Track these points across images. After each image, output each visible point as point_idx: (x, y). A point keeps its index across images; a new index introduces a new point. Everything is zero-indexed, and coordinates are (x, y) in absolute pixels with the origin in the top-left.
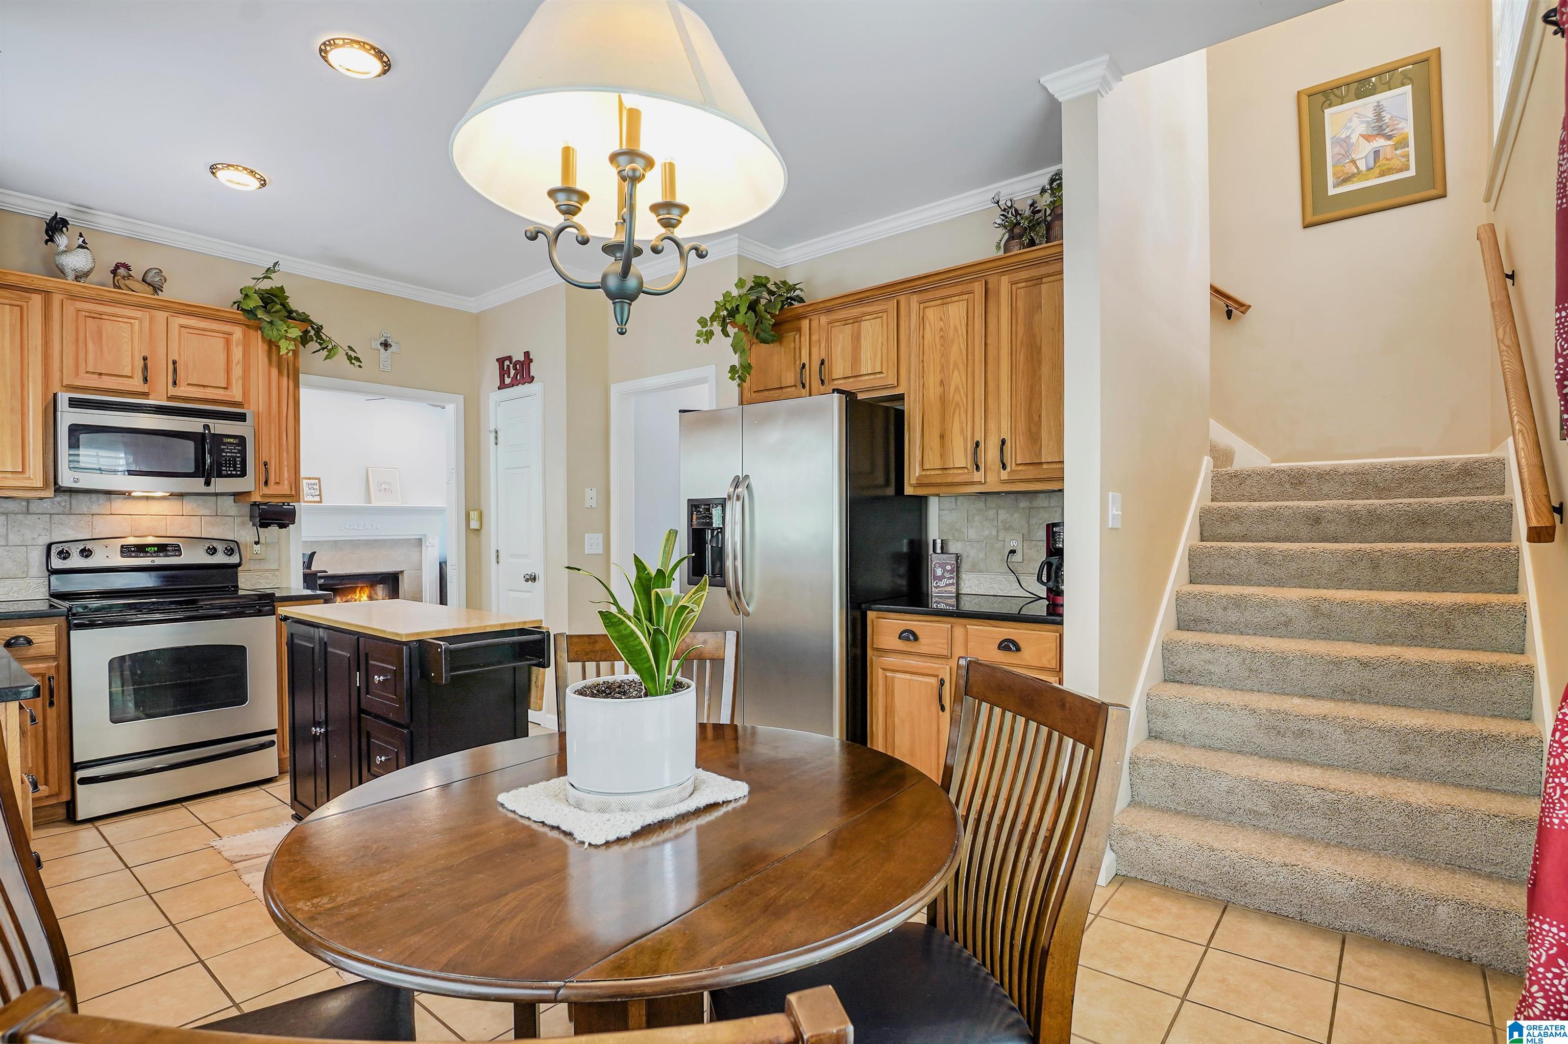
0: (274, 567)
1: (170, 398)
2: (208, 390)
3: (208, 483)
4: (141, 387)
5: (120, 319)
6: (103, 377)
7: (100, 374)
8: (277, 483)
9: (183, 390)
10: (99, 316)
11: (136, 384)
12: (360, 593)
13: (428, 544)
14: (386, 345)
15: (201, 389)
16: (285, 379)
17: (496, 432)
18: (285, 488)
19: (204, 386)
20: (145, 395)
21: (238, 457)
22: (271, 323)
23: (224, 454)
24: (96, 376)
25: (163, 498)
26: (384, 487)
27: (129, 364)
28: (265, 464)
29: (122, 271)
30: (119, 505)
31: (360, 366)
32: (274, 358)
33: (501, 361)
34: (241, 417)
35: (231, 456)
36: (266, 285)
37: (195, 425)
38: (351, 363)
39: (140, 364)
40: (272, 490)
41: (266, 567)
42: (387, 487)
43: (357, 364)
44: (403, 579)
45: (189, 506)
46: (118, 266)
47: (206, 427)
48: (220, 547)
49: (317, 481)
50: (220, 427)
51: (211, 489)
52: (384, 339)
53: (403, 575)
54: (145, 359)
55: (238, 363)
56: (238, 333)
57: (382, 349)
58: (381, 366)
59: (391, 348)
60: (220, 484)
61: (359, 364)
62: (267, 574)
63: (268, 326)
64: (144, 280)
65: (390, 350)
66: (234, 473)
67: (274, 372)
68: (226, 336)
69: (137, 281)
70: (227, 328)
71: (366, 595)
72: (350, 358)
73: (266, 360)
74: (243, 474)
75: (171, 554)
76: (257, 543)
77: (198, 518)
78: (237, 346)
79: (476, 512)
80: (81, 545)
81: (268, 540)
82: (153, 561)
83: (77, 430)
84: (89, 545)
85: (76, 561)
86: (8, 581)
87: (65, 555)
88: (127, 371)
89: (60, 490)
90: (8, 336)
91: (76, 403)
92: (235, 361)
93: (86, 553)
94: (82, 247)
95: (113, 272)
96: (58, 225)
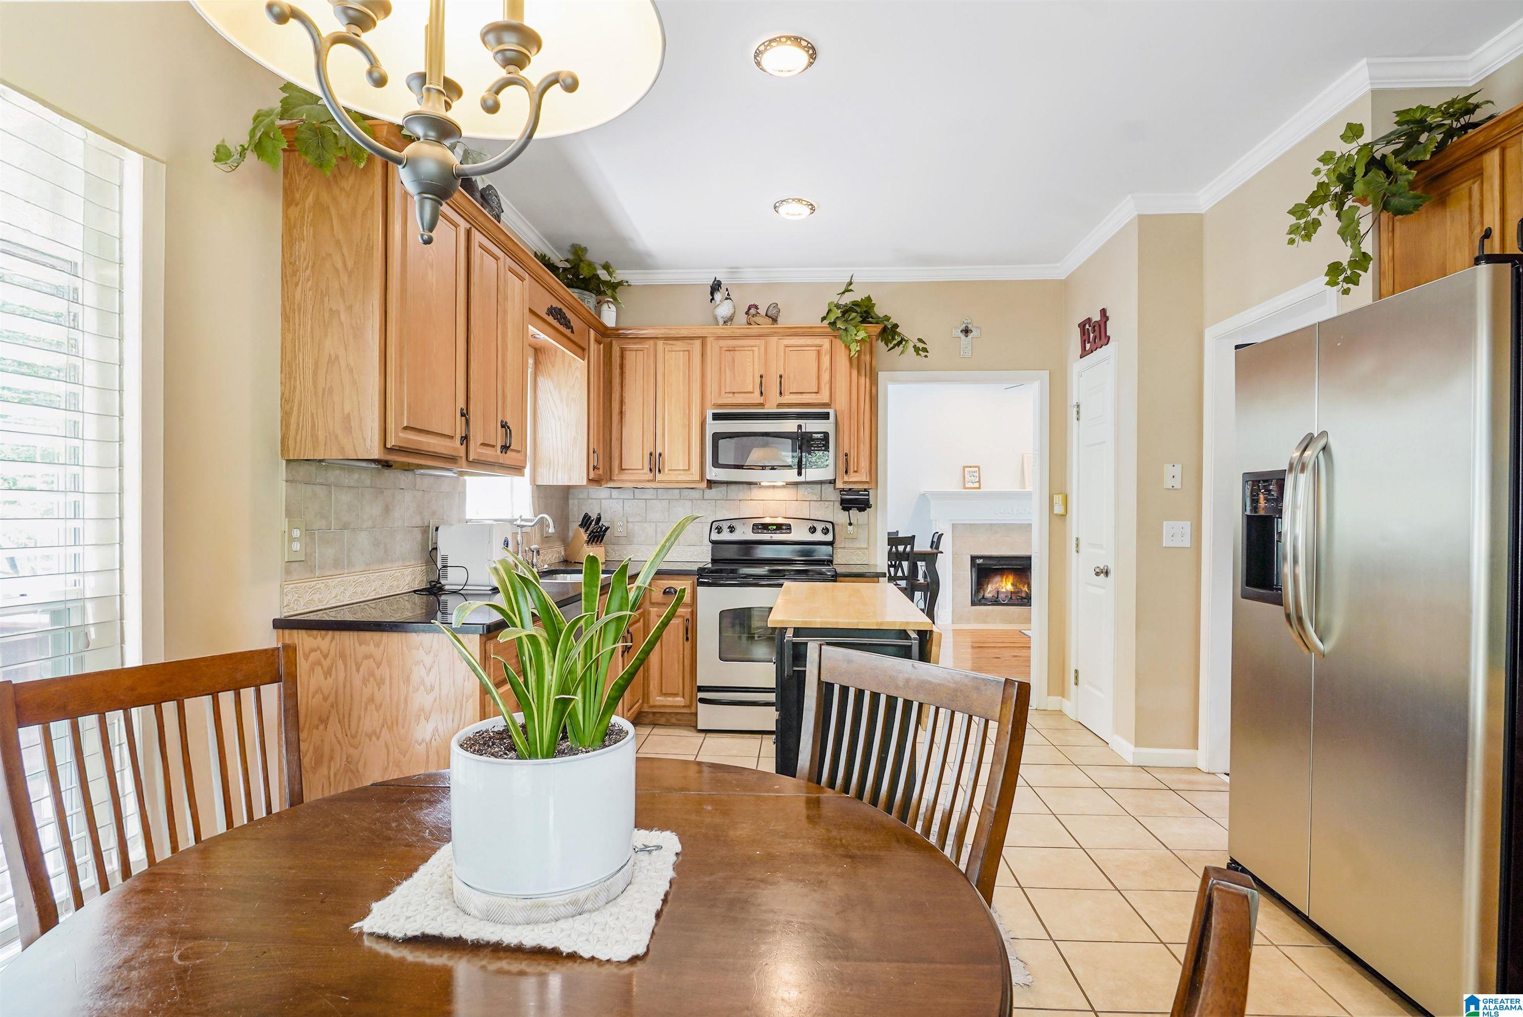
0: (865, 546)
1: (780, 405)
2: (804, 396)
3: (800, 474)
4: (760, 400)
5: (747, 349)
6: (736, 395)
7: (734, 393)
8: (855, 472)
9: (788, 399)
10: (732, 350)
11: (756, 398)
14: (966, 331)
15: (799, 396)
16: (863, 378)
17: (1078, 406)
18: (863, 476)
19: (801, 393)
20: (762, 405)
21: (823, 450)
22: (846, 330)
23: (813, 449)
24: (731, 395)
25: (783, 487)
27: (750, 383)
28: (846, 455)
29: (753, 311)
30: (756, 493)
31: (926, 356)
33: (1082, 326)
34: (826, 416)
35: (818, 450)
36: (847, 299)
37: (790, 426)
38: (918, 354)
39: (758, 380)
40: (853, 478)
41: (859, 546)
43: (923, 354)
46: (749, 309)
47: (800, 427)
48: (819, 527)
49: (977, 469)
50: (810, 426)
51: (801, 479)
52: (964, 325)
54: (761, 377)
55: (826, 369)
56: (826, 343)
57: (962, 336)
58: (962, 353)
59: (972, 334)
60: (810, 474)
61: (926, 354)
62: (858, 551)
63: (844, 333)
64: (766, 315)
65: (970, 336)
66: (820, 464)
67: (855, 373)
68: (818, 348)
69: (762, 316)
70: (818, 341)
72: (917, 349)
74: (827, 465)
75: (784, 531)
76: (850, 524)
77: (808, 503)
78: (825, 355)
79: (1060, 496)
80: (728, 523)
81: (860, 523)
82: (771, 537)
83: (717, 437)
84: (734, 523)
85: (726, 536)
86: (692, 548)
87: (719, 530)
88: (750, 389)
89: (711, 483)
90: (681, 373)
91: (717, 417)
92: (824, 368)
93: (732, 529)
94: (727, 299)
95: (747, 313)
96: (716, 287)
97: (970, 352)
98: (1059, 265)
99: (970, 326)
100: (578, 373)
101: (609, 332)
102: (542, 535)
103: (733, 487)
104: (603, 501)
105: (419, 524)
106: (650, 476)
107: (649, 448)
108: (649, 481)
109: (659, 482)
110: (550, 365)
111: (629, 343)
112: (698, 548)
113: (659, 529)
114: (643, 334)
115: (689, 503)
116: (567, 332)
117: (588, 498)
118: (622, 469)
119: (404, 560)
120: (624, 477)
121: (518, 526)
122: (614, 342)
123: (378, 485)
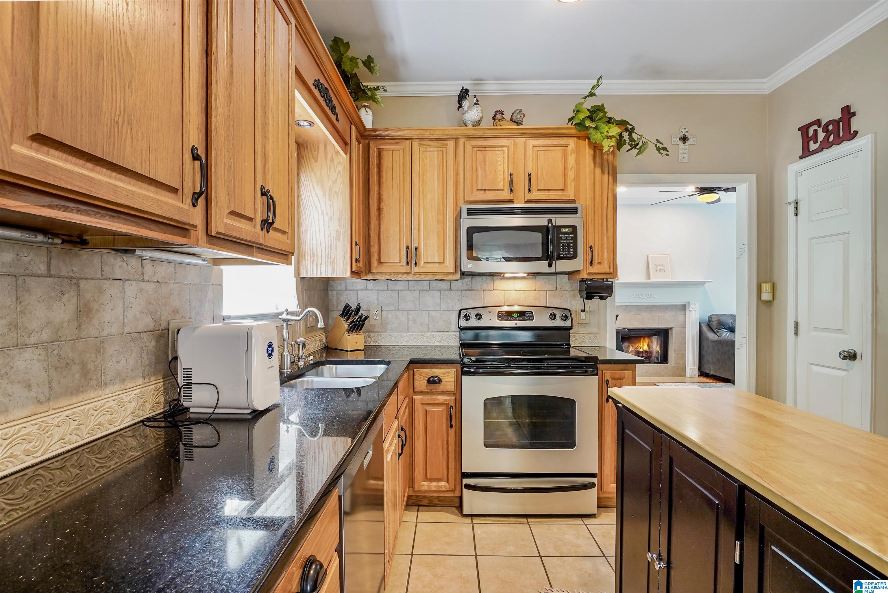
0: (595, 330)
1: (530, 201)
2: (551, 193)
3: (550, 265)
4: (510, 196)
5: (496, 149)
6: (487, 192)
7: (485, 190)
8: (599, 263)
9: (535, 195)
10: (484, 149)
11: (505, 195)
12: (643, 342)
13: (691, 309)
14: (684, 139)
15: (547, 193)
16: (606, 176)
17: (797, 203)
18: (605, 268)
19: (548, 190)
20: (511, 201)
21: (572, 243)
23: (562, 241)
24: (483, 192)
26: (659, 268)
27: (501, 180)
28: (591, 248)
29: (499, 116)
30: (499, 284)
31: (667, 155)
32: (598, 160)
33: (804, 130)
34: (574, 211)
35: (567, 243)
37: (541, 220)
38: (659, 152)
39: (507, 179)
40: (596, 268)
41: (589, 330)
42: (662, 268)
43: (665, 153)
44: (671, 334)
45: (539, 283)
46: (496, 114)
47: (550, 221)
48: (558, 314)
50: (559, 220)
51: (552, 270)
52: (682, 134)
53: (672, 330)
54: (511, 175)
55: (572, 168)
56: (572, 143)
57: (681, 143)
58: (680, 158)
59: (689, 141)
60: (560, 266)
61: (667, 152)
62: (590, 335)
63: (593, 132)
64: (511, 120)
65: (688, 143)
66: (568, 256)
67: (598, 171)
68: (563, 148)
69: (507, 121)
70: (563, 141)
71: (646, 344)
72: (658, 149)
73: (592, 162)
74: (575, 257)
75: (527, 318)
76: (583, 311)
77: (545, 292)
78: (571, 155)
79: (770, 284)
80: (476, 312)
81: (591, 309)
82: (516, 324)
83: (471, 231)
84: (481, 311)
85: (473, 323)
86: (441, 334)
87: (467, 318)
88: (500, 186)
89: (463, 274)
90: (436, 172)
91: (471, 212)
92: (570, 167)
93: (479, 317)
94: (475, 104)
95: (494, 118)
96: (464, 94)
97: (687, 157)
98: (766, 80)
99: (687, 133)
100: (340, 168)
101: (367, 133)
102: (306, 325)
103: (478, 279)
104: (359, 292)
105: (152, 326)
106: (407, 269)
107: (406, 243)
108: (406, 273)
109: (416, 274)
110: (312, 160)
111: (385, 144)
112: (446, 333)
113: (410, 317)
114: (399, 136)
115: (437, 294)
116: (333, 117)
117: (346, 289)
118: (380, 262)
120: (382, 269)
121: (284, 320)
122: (372, 143)
123: (64, 273)
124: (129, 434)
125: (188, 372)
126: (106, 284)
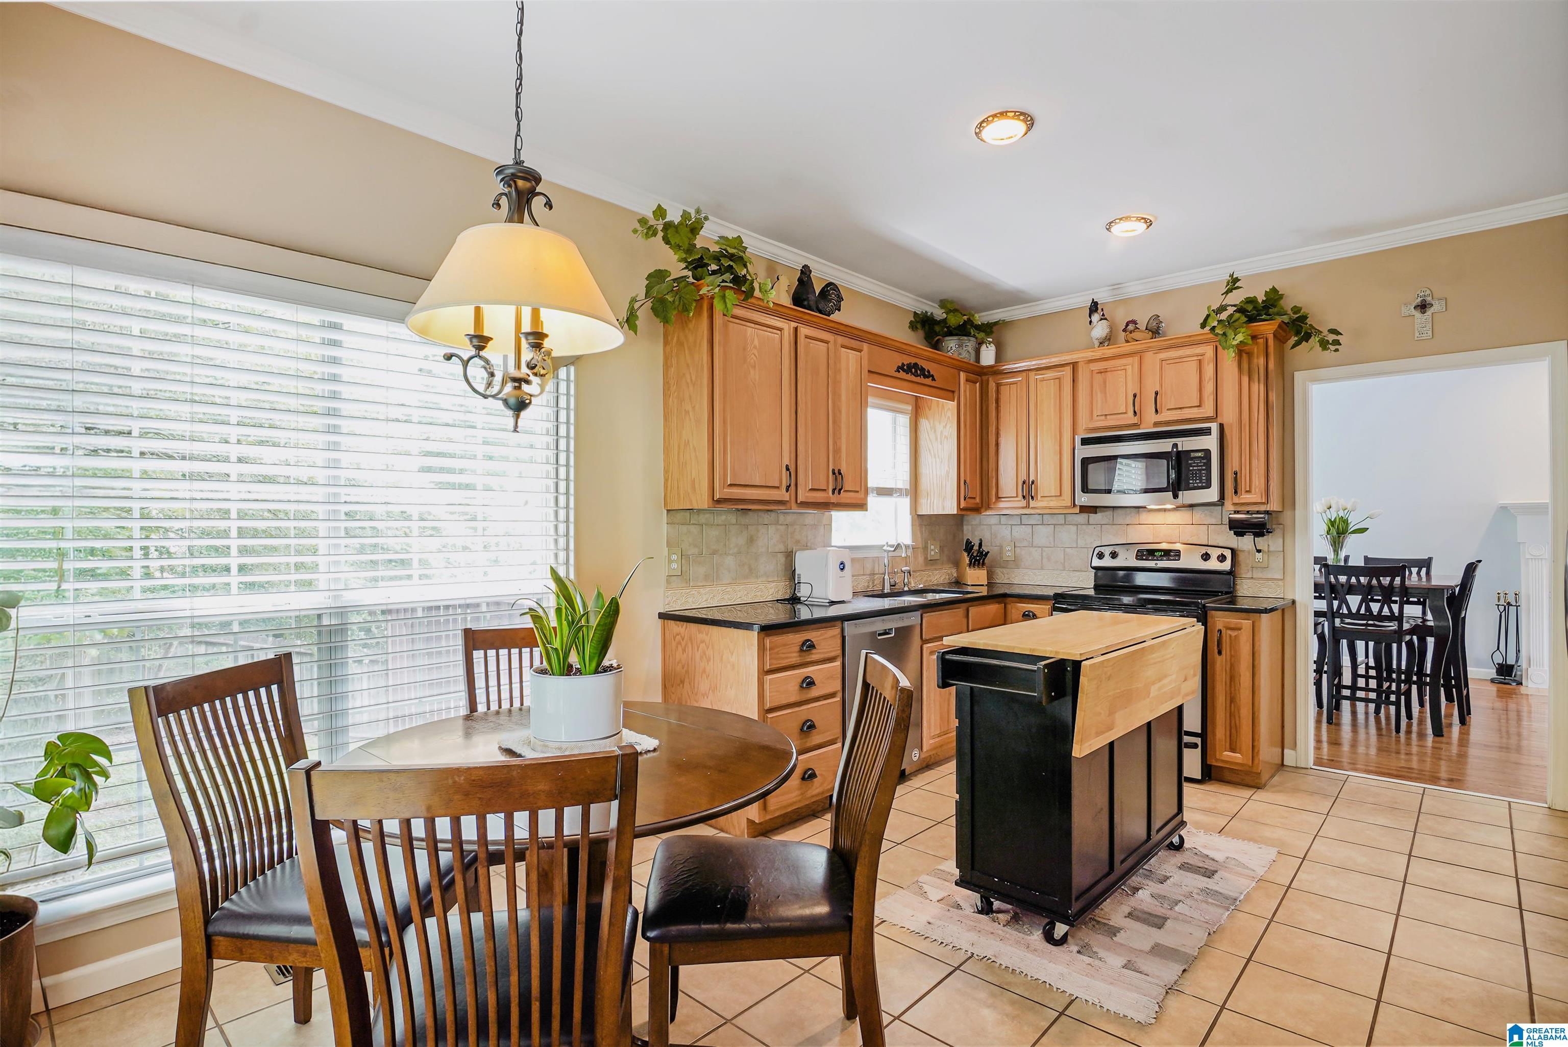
0: (1280, 576)
1: (1156, 424)
2: (1183, 412)
3: (1176, 496)
4: (1135, 420)
5: (1119, 369)
6: (1108, 417)
7: (1105, 415)
8: (1247, 491)
9: (1166, 416)
10: (1105, 371)
11: (1130, 419)
14: (1423, 307)
15: (1179, 412)
16: (1257, 384)
19: (1180, 408)
20: (1135, 426)
21: (1204, 470)
22: (1224, 334)
23: (1191, 468)
24: (1103, 417)
25: (1173, 510)
27: (1123, 404)
28: (1235, 474)
29: (1131, 327)
30: (1144, 517)
32: (1245, 366)
34: (1207, 432)
35: (1198, 470)
36: (1237, 298)
37: (1165, 446)
39: (1131, 400)
40: (1245, 498)
41: (1269, 576)
43: (1333, 348)
46: (1127, 325)
47: (1176, 446)
48: (1215, 553)
50: (1186, 444)
51: (1179, 503)
52: (1419, 300)
54: (1134, 396)
55: (1210, 379)
56: (1209, 351)
57: (1417, 313)
60: (1187, 496)
62: (1270, 583)
63: (1223, 339)
64: (1146, 330)
65: (1431, 311)
66: (1200, 485)
67: (1245, 379)
69: (1142, 331)
70: (1198, 350)
72: (1324, 343)
73: (1236, 370)
74: (1209, 486)
75: (1172, 558)
76: (1259, 551)
77: (1205, 528)
78: (1208, 364)
80: (1110, 549)
81: (1271, 549)
82: (1156, 564)
83: (1086, 462)
84: (1117, 549)
85: (1107, 562)
86: (1078, 574)
87: (1101, 556)
88: (1123, 410)
89: (1084, 509)
90: (1052, 401)
91: (1085, 442)
92: (1207, 379)
93: (1114, 555)
94: (1101, 319)
95: (1125, 330)
96: (1094, 307)
97: (1430, 333)
99: (1429, 299)
100: (949, 414)
101: (985, 370)
102: (926, 558)
103: (1120, 511)
104: (993, 527)
105: (783, 549)
106: (1024, 503)
107: (1023, 477)
108: (1023, 508)
109: (1033, 508)
110: (927, 409)
111: (1003, 379)
112: (1084, 573)
113: (1044, 554)
114: (1016, 368)
115: (1074, 528)
116: (928, 381)
117: (980, 524)
118: (998, 498)
119: (768, 577)
120: (1001, 505)
121: (885, 551)
122: (990, 379)
123: (743, 523)
124: (770, 605)
125: (799, 576)
126: (760, 527)
